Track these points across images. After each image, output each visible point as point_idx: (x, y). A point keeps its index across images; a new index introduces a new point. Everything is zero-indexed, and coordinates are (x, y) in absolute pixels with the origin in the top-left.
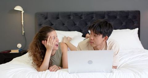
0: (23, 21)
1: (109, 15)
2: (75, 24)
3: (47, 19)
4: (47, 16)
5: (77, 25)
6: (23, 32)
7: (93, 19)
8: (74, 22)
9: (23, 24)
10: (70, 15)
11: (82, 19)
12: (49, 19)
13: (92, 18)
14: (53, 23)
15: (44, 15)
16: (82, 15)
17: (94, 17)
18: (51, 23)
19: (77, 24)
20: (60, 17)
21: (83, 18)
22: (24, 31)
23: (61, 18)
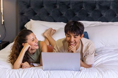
0: (2, 9)
1: (101, 5)
2: (61, 14)
3: (30, 8)
4: (30, 4)
5: (64, 15)
6: (3, 21)
7: (83, 9)
8: (60, 12)
9: (2, 12)
10: (56, 4)
11: (69, 9)
12: (32, 7)
13: (81, 7)
14: (36, 12)
15: (27, 3)
16: (69, 4)
17: (84, 6)
18: (35, 12)
19: (64, 13)
20: (44, 5)
21: (71, 8)
22: (3, 19)
23: (45, 7)
